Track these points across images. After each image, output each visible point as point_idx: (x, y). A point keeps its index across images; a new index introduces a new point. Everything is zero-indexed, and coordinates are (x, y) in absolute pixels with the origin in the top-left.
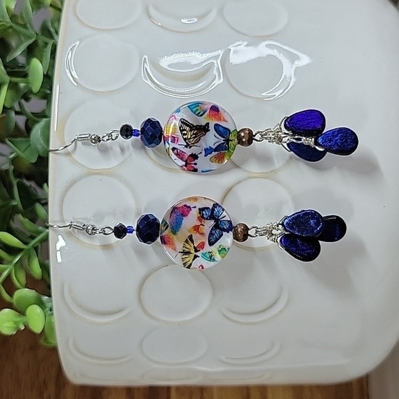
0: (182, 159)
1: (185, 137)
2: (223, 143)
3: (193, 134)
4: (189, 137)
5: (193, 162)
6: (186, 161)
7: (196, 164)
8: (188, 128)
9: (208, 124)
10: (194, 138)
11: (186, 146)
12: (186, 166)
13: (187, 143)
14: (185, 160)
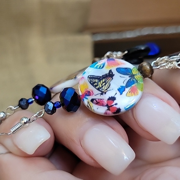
0: (103, 105)
1: (97, 87)
2: (130, 79)
3: (103, 83)
4: (101, 86)
5: (114, 104)
6: (107, 105)
7: (116, 104)
8: (97, 81)
9: (110, 71)
10: (105, 85)
11: (102, 94)
12: (109, 109)
13: (101, 91)
14: (105, 104)
